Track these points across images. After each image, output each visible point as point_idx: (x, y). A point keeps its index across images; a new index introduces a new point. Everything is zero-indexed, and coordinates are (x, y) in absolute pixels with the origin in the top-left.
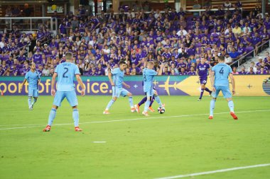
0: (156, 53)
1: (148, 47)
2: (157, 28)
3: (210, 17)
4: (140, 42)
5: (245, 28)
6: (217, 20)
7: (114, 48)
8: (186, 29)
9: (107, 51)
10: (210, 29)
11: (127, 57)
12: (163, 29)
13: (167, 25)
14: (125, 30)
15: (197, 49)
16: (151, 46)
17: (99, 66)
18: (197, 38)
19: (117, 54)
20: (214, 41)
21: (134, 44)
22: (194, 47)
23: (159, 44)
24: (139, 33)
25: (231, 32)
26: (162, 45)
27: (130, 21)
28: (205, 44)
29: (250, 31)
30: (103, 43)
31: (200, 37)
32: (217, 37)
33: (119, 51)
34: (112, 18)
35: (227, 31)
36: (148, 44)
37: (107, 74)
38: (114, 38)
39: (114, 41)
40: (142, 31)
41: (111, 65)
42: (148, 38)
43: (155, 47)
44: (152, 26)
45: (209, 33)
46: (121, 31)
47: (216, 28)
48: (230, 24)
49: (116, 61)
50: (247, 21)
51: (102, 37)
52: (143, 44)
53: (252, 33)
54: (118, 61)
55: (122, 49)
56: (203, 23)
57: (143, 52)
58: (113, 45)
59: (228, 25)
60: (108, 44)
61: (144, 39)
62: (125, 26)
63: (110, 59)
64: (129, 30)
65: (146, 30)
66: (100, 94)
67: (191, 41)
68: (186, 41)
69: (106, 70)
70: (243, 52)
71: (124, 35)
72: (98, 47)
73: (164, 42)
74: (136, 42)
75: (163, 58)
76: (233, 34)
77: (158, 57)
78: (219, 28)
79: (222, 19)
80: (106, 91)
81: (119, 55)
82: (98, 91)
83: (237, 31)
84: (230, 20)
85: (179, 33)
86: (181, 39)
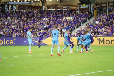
0: (35, 28)
1: (31, 25)
2: (35, 17)
3: (57, 13)
4: (27, 23)
5: (71, 17)
6: (60, 14)
7: (16, 25)
8: (47, 17)
9: (13, 26)
10: (57, 17)
11: (22, 29)
12: (38, 17)
13: (39, 16)
14: (21, 18)
15: (52, 26)
16: (33, 25)
17: (10, 33)
18: (52, 21)
19: (18, 28)
20: (59, 22)
21: (25, 24)
22: (51, 25)
23: (36, 23)
24: (27, 19)
25: (66, 19)
26: (37, 24)
27: (23, 14)
28: (55, 24)
29: (73, 19)
30: (12, 23)
31: (53, 21)
32: (60, 21)
33: (19, 27)
34: (16, 13)
35: (64, 18)
36: (31, 24)
37: (13, 37)
38: (16, 21)
39: (17, 22)
40: (28, 18)
41: (15, 32)
42: (31, 21)
43: (34, 25)
44: (33, 16)
45: (57, 19)
46: (20, 18)
47: (60, 17)
48: (65, 15)
49: (17, 31)
50: (72, 14)
51: (11, 21)
52: (29, 24)
53: (74, 19)
54: (18, 31)
55: (20, 26)
56: (54, 15)
57: (29, 27)
58: (16, 24)
59: (65, 16)
60: (14, 23)
61: (29, 22)
62: (21, 16)
63: (14, 30)
64: (23, 18)
65: (30, 18)
66: (10, 45)
67: (49, 23)
68: (47, 22)
69: (13, 35)
70: (71, 27)
71: (21, 20)
72: (9, 25)
73: (38, 23)
74: (26, 23)
75: (37, 30)
76: (67, 20)
77: (36, 29)
78: (61, 17)
79: (62, 13)
80: (12, 44)
81: (19, 29)
82: (9, 44)
83: (68, 18)
84: (65, 14)
85: (44, 19)
86: (45, 22)
